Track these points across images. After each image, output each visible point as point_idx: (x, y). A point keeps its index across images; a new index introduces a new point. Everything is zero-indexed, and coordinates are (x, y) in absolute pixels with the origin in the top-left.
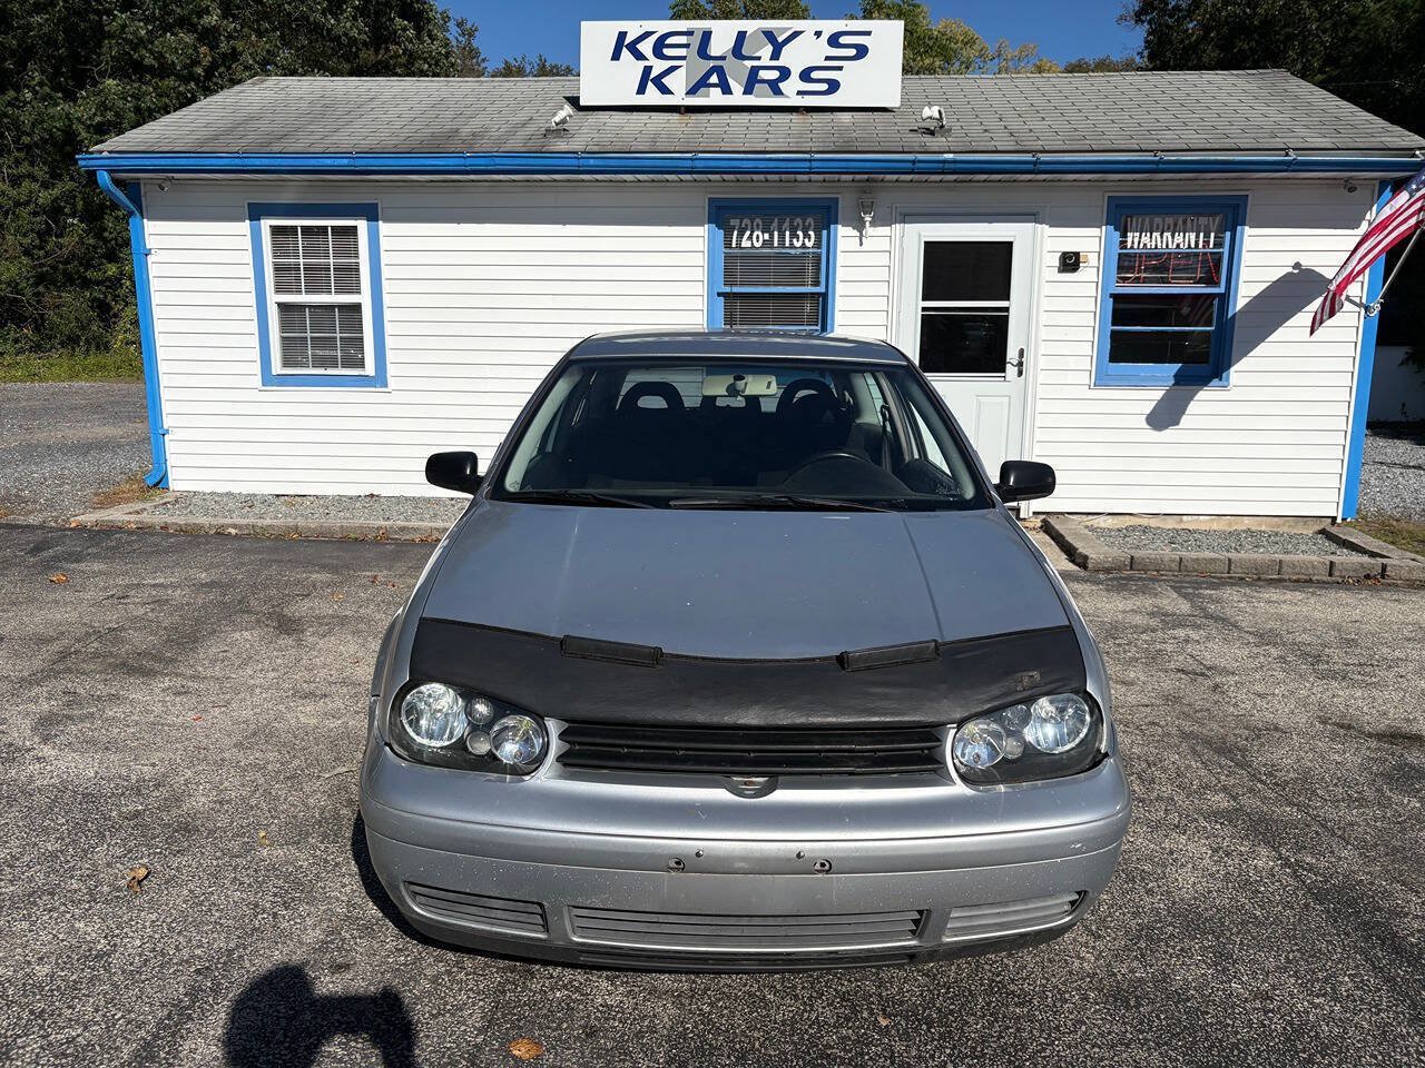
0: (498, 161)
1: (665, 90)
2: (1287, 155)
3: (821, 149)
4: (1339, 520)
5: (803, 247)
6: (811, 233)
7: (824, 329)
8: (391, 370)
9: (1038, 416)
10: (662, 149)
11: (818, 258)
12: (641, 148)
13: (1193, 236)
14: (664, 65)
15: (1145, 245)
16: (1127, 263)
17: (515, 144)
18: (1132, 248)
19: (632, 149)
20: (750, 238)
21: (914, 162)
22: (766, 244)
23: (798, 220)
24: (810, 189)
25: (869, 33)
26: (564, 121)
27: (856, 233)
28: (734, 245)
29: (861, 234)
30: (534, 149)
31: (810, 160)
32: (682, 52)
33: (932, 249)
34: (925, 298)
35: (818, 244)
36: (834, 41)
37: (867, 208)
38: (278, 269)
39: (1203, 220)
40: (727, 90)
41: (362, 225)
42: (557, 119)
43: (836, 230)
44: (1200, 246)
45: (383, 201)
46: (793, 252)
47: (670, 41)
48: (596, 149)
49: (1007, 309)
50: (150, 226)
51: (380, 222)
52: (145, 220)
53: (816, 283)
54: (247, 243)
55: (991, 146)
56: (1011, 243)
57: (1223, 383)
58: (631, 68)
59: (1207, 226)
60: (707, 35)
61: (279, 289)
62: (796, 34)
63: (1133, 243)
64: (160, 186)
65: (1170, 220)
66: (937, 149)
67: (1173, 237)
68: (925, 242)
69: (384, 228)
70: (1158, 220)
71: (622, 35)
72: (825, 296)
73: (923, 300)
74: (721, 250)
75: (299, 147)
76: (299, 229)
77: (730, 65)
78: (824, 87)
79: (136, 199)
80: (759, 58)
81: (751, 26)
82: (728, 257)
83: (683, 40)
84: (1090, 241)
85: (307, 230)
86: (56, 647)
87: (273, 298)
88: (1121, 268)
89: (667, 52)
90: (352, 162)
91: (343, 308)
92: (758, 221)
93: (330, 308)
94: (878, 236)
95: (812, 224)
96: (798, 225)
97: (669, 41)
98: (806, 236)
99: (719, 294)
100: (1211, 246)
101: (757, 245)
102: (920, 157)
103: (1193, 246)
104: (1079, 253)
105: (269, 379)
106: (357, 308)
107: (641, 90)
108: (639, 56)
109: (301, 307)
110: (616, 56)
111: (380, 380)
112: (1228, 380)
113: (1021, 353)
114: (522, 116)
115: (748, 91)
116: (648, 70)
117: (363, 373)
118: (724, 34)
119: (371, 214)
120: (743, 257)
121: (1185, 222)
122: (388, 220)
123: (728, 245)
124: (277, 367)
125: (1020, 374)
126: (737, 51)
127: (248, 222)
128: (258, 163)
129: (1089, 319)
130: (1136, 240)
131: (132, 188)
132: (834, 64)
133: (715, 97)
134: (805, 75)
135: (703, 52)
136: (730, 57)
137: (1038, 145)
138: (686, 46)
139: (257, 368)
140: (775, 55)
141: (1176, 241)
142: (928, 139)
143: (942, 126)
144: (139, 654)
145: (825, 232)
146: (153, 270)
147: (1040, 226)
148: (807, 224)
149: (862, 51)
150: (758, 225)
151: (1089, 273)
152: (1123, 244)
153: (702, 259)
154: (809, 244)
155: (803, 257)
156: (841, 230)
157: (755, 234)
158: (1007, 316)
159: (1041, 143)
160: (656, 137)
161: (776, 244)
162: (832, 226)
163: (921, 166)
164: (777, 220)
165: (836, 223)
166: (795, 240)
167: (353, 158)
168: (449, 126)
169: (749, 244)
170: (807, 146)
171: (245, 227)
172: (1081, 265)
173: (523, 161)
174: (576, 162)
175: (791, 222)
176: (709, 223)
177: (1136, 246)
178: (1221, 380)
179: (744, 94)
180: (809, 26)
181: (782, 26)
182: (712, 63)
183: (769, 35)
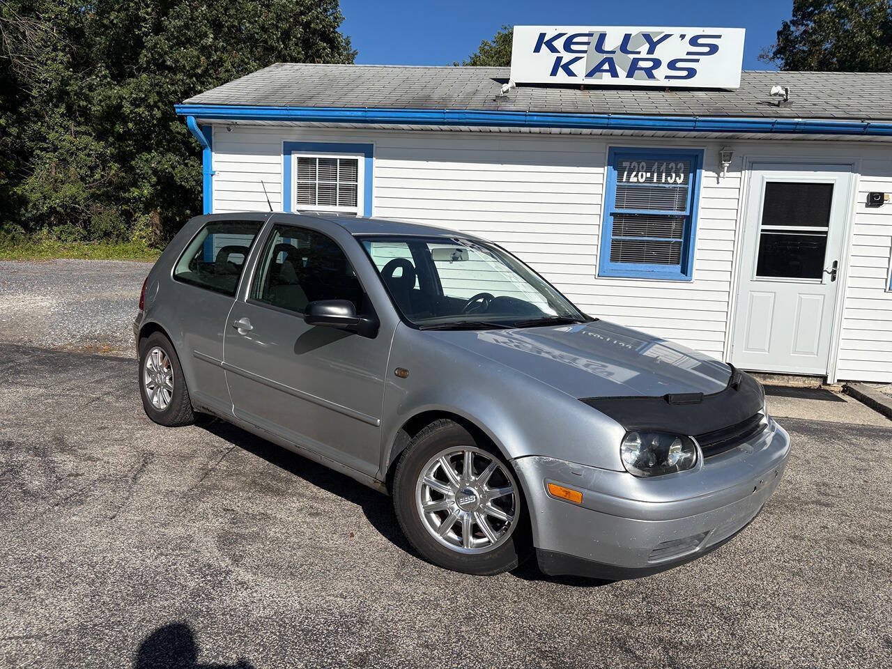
0: (468, 116)
1: (571, 73)
3: (701, 114)
5: (675, 183)
6: (682, 175)
7: (686, 240)
9: (845, 311)
10: (584, 111)
11: (686, 190)
12: (568, 110)
14: (570, 56)
17: (476, 104)
19: (563, 110)
20: (637, 176)
21: (773, 124)
22: (649, 180)
23: (672, 165)
24: (684, 141)
25: (719, 37)
26: (507, 91)
27: (716, 175)
28: (624, 180)
29: (719, 175)
30: (492, 108)
31: (695, 121)
32: (584, 48)
33: (771, 187)
34: (763, 223)
35: (686, 182)
37: (729, 157)
38: (300, 187)
40: (615, 75)
41: (361, 160)
42: (505, 89)
43: (700, 173)
45: (378, 142)
46: (667, 186)
48: (536, 109)
49: (826, 233)
50: (216, 157)
52: (213, 153)
53: (683, 209)
54: (280, 169)
55: (827, 114)
56: (833, 185)
58: (547, 58)
60: (602, 37)
61: (300, 201)
62: (668, 36)
64: (227, 128)
66: (788, 115)
68: (767, 183)
69: (377, 162)
71: (542, 36)
72: (689, 218)
74: (615, 183)
75: (325, 104)
76: (318, 160)
77: (618, 57)
78: (685, 73)
79: (208, 137)
80: (639, 53)
81: (634, 30)
82: (619, 188)
83: (585, 39)
84: (890, 185)
85: (322, 161)
87: (296, 207)
89: (574, 47)
90: (364, 114)
92: (643, 164)
94: (731, 179)
95: (684, 167)
96: (672, 168)
97: (575, 40)
98: (678, 175)
99: (612, 214)
101: (641, 180)
102: (779, 120)
104: (883, 193)
107: (554, 73)
108: (553, 50)
110: (537, 49)
113: (835, 264)
114: (469, 89)
115: (630, 75)
116: (559, 59)
118: (614, 36)
119: (368, 152)
120: (631, 188)
122: (380, 157)
123: (620, 180)
125: (833, 279)
126: (624, 48)
127: (282, 155)
128: (299, 114)
131: (207, 130)
132: (693, 57)
133: (606, 79)
134: (672, 65)
135: (599, 48)
136: (618, 51)
137: (863, 114)
138: (588, 43)
140: (651, 51)
142: (775, 108)
143: (786, 100)
145: (691, 175)
146: (215, 185)
147: (854, 175)
148: (670, 167)
149: (714, 49)
150: (643, 167)
151: (891, 208)
153: (600, 190)
154: (679, 181)
155: (674, 190)
156: (704, 173)
157: (640, 174)
158: (826, 237)
159: (864, 113)
160: (574, 103)
161: (655, 180)
162: (698, 170)
163: (779, 126)
164: (656, 164)
165: (701, 168)
166: (669, 178)
167: (365, 111)
168: (421, 94)
169: (635, 179)
170: (689, 112)
171: (280, 159)
172: (885, 202)
173: (487, 116)
174: (524, 118)
175: (667, 166)
176: (608, 165)
179: (627, 77)
180: (676, 31)
181: (656, 31)
182: (605, 56)
183: (647, 37)
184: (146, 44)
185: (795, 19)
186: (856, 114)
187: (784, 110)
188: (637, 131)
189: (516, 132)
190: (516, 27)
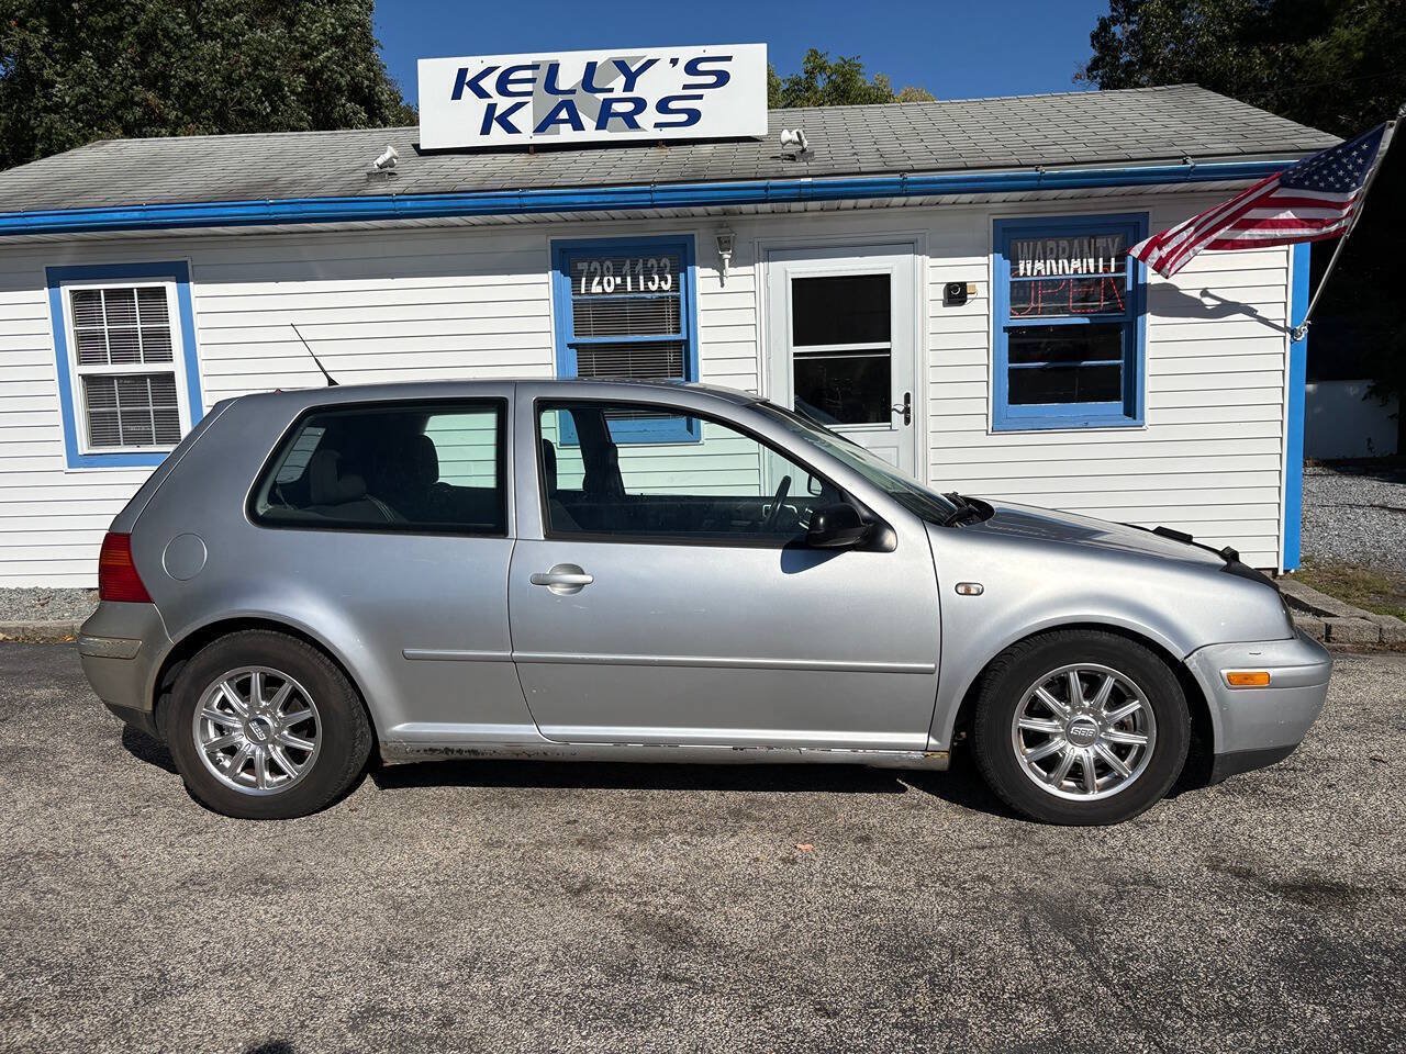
0: (305, 208)
1: (511, 129)
2: (1185, 162)
3: (665, 179)
4: (1281, 573)
5: (660, 289)
6: (669, 277)
7: (688, 379)
9: (930, 468)
10: (489, 187)
11: (677, 301)
12: (465, 187)
13: (1091, 261)
14: (509, 102)
16: (1021, 293)
17: (330, 189)
18: (1025, 275)
19: (456, 188)
20: (600, 283)
21: (766, 188)
22: (619, 289)
23: (652, 262)
24: (662, 223)
25: (729, 59)
27: (715, 273)
28: (583, 291)
29: (722, 274)
30: (347, 193)
31: (650, 192)
32: (528, 87)
33: (801, 286)
34: (796, 343)
35: (675, 288)
36: (691, 68)
37: (724, 244)
38: (81, 338)
39: (1101, 242)
40: (578, 126)
41: (171, 288)
42: (380, 161)
43: (694, 271)
44: (1101, 271)
45: (193, 258)
46: (648, 296)
47: (515, 76)
48: (415, 190)
49: (889, 351)
51: (191, 284)
53: (677, 331)
54: (46, 311)
55: (856, 167)
56: (889, 275)
57: (1138, 422)
58: (474, 107)
59: (1106, 249)
60: (554, 69)
61: (83, 361)
62: (651, 63)
63: (1025, 269)
65: (1064, 243)
66: (793, 173)
67: (1070, 263)
68: (793, 280)
69: (195, 289)
70: (1051, 244)
71: (463, 72)
72: (687, 342)
73: (795, 345)
74: (569, 297)
76: (102, 292)
77: (581, 98)
78: (683, 117)
80: (611, 90)
81: (601, 56)
82: (577, 304)
83: (528, 74)
84: (977, 270)
85: (111, 294)
87: (76, 371)
88: (1014, 300)
89: (512, 88)
90: (143, 215)
91: (155, 377)
92: (608, 263)
93: (141, 378)
94: (741, 277)
95: (668, 264)
96: (652, 267)
97: (513, 77)
98: (663, 278)
99: (571, 346)
100: (1113, 270)
101: (608, 290)
102: (774, 182)
103: (1092, 271)
104: (965, 283)
105: (75, 460)
106: (170, 377)
107: (486, 130)
108: (482, 94)
109: (109, 379)
110: (457, 95)
112: (1142, 418)
113: (907, 396)
115: (601, 125)
116: (491, 108)
119: (181, 275)
120: (594, 304)
121: (1081, 245)
122: (201, 280)
123: (576, 291)
124: (83, 447)
125: (907, 421)
126: (588, 84)
127: (46, 289)
128: (42, 221)
129: (982, 357)
130: (1029, 266)
132: (693, 92)
133: (566, 134)
134: (663, 106)
135: (550, 86)
136: (580, 90)
137: (908, 165)
138: (532, 81)
139: (61, 449)
140: (629, 87)
141: (1073, 267)
142: (788, 163)
143: (803, 150)
145: (682, 275)
147: (920, 257)
148: (662, 265)
149: (723, 78)
150: (608, 268)
151: (979, 305)
152: (1014, 271)
153: (547, 308)
154: (666, 287)
155: (661, 302)
156: (699, 272)
157: (606, 279)
158: (890, 357)
159: (912, 162)
160: (489, 176)
161: (629, 289)
162: (689, 268)
163: (776, 192)
164: (628, 262)
165: (693, 264)
166: (663, 283)
167: (145, 211)
169: (599, 290)
170: (652, 177)
171: (44, 294)
172: (969, 296)
173: (333, 207)
174: (391, 205)
175: (645, 264)
176: (554, 268)
177: (1029, 274)
178: (1135, 418)
179: (596, 129)
180: (664, 53)
181: (635, 55)
182: (560, 98)
183: (621, 65)
187: (793, 167)
190: (421, 62)
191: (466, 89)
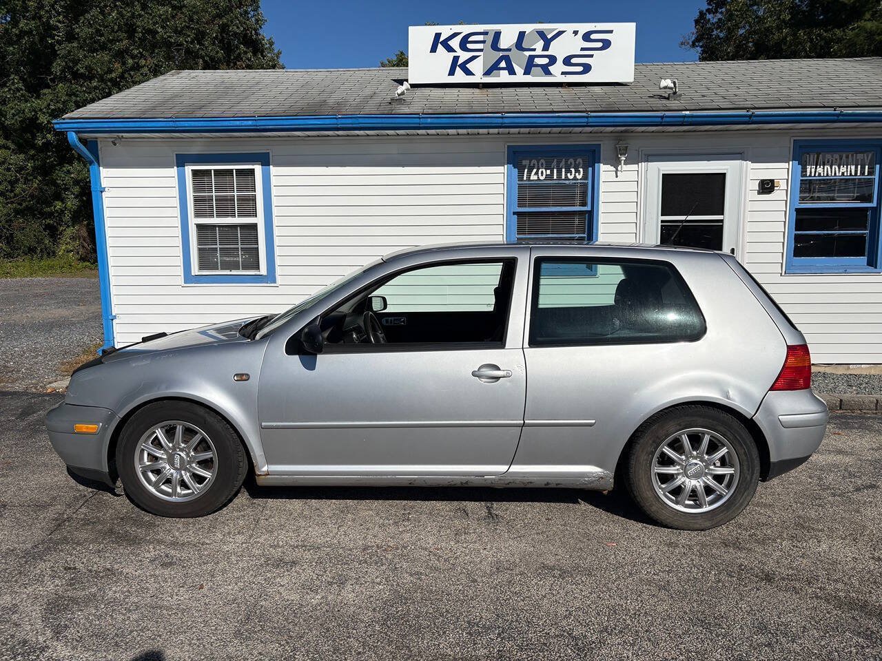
0: (362, 121)
1: (468, 72)
3: (593, 109)
5: (575, 178)
6: (581, 170)
7: (590, 236)
8: (278, 271)
10: (478, 111)
11: (585, 185)
12: (463, 110)
13: (853, 167)
14: (467, 55)
15: (820, 174)
16: (808, 187)
17: (370, 108)
18: (810, 176)
19: (457, 111)
20: (537, 173)
21: (662, 117)
22: (549, 177)
23: (571, 160)
24: (580, 138)
25: (611, 32)
26: (403, 93)
27: (613, 168)
28: (525, 179)
29: (617, 170)
30: (386, 112)
31: (587, 117)
32: (480, 46)
33: (668, 179)
34: (663, 215)
35: (585, 177)
37: (624, 151)
38: (196, 200)
39: (860, 156)
40: (512, 72)
41: (258, 169)
42: (399, 91)
43: (599, 167)
44: (859, 174)
45: (274, 151)
46: (567, 182)
47: (472, 39)
48: (430, 111)
49: (722, 221)
50: (104, 172)
51: (271, 166)
52: (101, 168)
53: (584, 204)
54: (175, 182)
55: (714, 105)
56: (725, 174)
57: (878, 270)
58: (444, 58)
59: (863, 160)
60: (497, 35)
61: (197, 215)
62: (560, 33)
63: (811, 172)
64: (113, 142)
65: (837, 156)
66: (676, 108)
67: (839, 168)
68: (663, 175)
69: (273, 170)
70: (828, 156)
71: (438, 35)
72: (591, 213)
74: (516, 182)
75: (215, 113)
76: (213, 172)
77: (514, 55)
78: (580, 69)
79: (95, 152)
80: (534, 50)
81: (529, 28)
82: (520, 187)
83: (481, 38)
84: (780, 172)
85: (217, 172)
86: (51, 513)
87: (193, 221)
88: (802, 191)
89: (470, 46)
90: (254, 123)
91: (243, 226)
92: (543, 161)
93: (234, 227)
94: (629, 171)
95: (581, 161)
96: (571, 163)
97: (471, 39)
98: (577, 171)
99: (514, 213)
100: (866, 174)
101: (542, 178)
102: (668, 114)
103: (853, 174)
104: (773, 180)
105: (189, 278)
106: (254, 227)
107: (452, 73)
108: (450, 49)
109: (213, 227)
110: (434, 50)
111: (270, 278)
112: (880, 268)
113: (733, 250)
114: (368, 92)
115: (527, 72)
116: (456, 59)
117: (257, 273)
118: (509, 34)
119: (265, 160)
120: (531, 186)
121: (847, 157)
122: (276, 165)
123: (521, 178)
124: (195, 270)
126: (519, 45)
127: (175, 167)
128: (186, 125)
129: (781, 227)
130: (813, 170)
131: (92, 145)
132: (587, 53)
133: (504, 77)
134: (567, 61)
135: (495, 46)
136: (514, 49)
137: (748, 104)
138: (483, 42)
139: (180, 271)
140: (546, 48)
141: (841, 171)
142: (664, 101)
143: (675, 93)
144: (122, 519)
145: (590, 169)
146: (106, 202)
147: (745, 162)
148: (577, 163)
149: (606, 44)
150: (542, 164)
151: (780, 194)
152: (804, 173)
153: (502, 189)
154: (579, 177)
155: (574, 186)
156: (603, 167)
157: (540, 170)
158: (722, 225)
159: (750, 103)
160: (470, 103)
161: (555, 178)
162: (596, 164)
163: (668, 119)
164: (555, 160)
165: (599, 162)
166: (569, 174)
167: (255, 120)
168: (318, 99)
169: (536, 178)
170: (582, 108)
171: (174, 171)
172: (775, 188)
173: (384, 120)
174: (417, 120)
175: (566, 162)
176: (508, 163)
177: (813, 175)
178: (876, 268)
179: (524, 74)
180: (569, 27)
181: (550, 28)
182: (501, 54)
183: (542, 34)
184: (58, 52)
185: (710, 7)
186: (742, 104)
187: (673, 104)
188: (532, 129)
189: (414, 135)
190: (410, 28)
191: (440, 46)
